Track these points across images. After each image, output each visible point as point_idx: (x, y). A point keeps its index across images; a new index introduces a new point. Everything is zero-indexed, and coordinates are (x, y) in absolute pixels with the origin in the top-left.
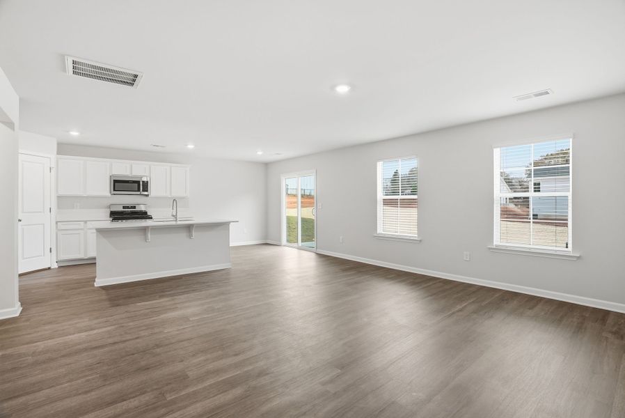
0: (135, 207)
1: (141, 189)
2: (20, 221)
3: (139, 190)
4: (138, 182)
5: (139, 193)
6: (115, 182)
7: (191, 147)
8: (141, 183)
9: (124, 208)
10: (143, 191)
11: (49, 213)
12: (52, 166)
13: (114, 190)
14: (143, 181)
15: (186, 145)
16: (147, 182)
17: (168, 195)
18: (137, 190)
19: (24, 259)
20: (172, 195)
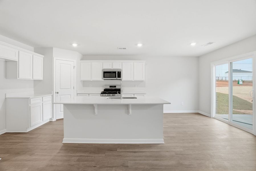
0: (115, 87)
1: (117, 76)
2: (57, 93)
3: (116, 77)
4: (115, 72)
5: (116, 78)
6: (104, 73)
7: (140, 45)
8: (117, 73)
9: (110, 87)
10: (118, 77)
11: (73, 89)
12: (75, 66)
13: (104, 77)
14: (118, 72)
15: (137, 44)
16: (120, 72)
17: (132, 79)
18: (115, 77)
19: (60, 112)
20: (135, 80)
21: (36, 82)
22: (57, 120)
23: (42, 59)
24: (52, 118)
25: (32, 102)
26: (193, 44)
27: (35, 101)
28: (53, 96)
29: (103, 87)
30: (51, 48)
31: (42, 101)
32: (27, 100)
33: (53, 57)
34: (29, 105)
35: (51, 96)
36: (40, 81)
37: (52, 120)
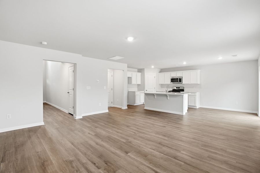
3: (178, 82)
4: (178, 79)
6: (172, 79)
9: (177, 88)
13: (172, 82)
14: (180, 79)
17: (189, 83)
20: (191, 83)
21: (138, 85)
23: (140, 74)
25: (136, 93)
27: (137, 93)
29: (172, 88)
30: (144, 69)
32: (134, 92)
34: (135, 95)
36: (140, 85)
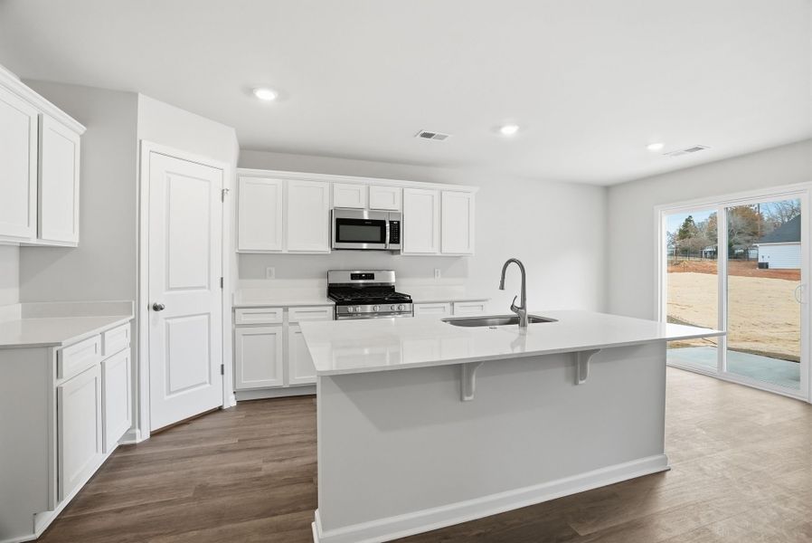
1: (388, 237)
2: (156, 308)
4: (381, 224)
5: (381, 246)
6: (340, 222)
7: (509, 131)
8: (388, 225)
9: (354, 277)
10: (390, 242)
11: (219, 289)
13: (338, 240)
14: (390, 222)
15: (497, 128)
16: (399, 222)
17: (435, 250)
18: (379, 239)
19: (170, 393)
20: (444, 251)
22: (154, 434)
23: (77, 140)
24: (135, 428)
25: (69, 362)
26: (656, 147)
27: (80, 360)
28: (135, 324)
29: (326, 277)
31: (103, 354)
33: (139, 137)
34: (56, 383)
35: (129, 324)
37: (134, 436)
